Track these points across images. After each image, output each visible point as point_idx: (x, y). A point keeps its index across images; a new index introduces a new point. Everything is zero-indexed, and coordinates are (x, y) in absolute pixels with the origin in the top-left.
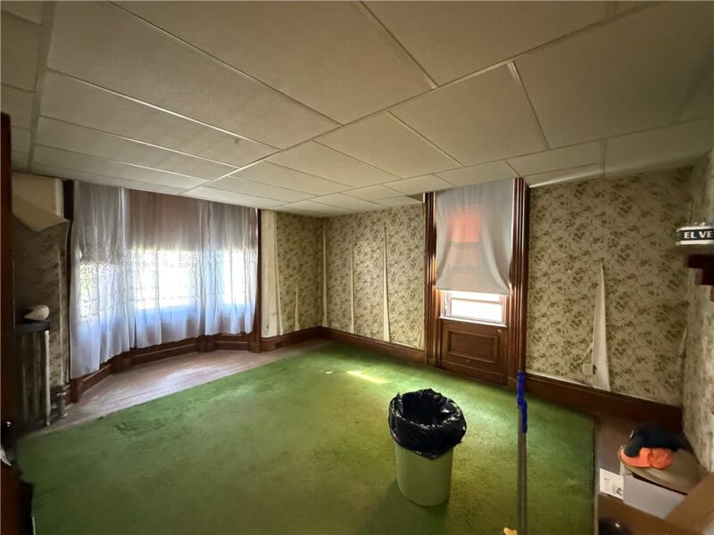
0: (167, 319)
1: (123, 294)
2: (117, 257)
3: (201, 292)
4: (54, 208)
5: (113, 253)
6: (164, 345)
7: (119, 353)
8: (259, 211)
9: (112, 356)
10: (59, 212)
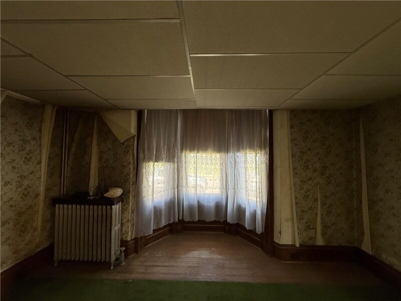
0: (202, 202)
2: (171, 157)
3: (226, 186)
4: (130, 128)
5: (169, 155)
7: (171, 222)
9: (167, 223)
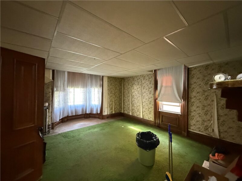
1: (65, 100)
2: (64, 90)
3: (86, 100)
6: (76, 116)
8: (103, 76)
9: (62, 117)
10: (51, 78)
